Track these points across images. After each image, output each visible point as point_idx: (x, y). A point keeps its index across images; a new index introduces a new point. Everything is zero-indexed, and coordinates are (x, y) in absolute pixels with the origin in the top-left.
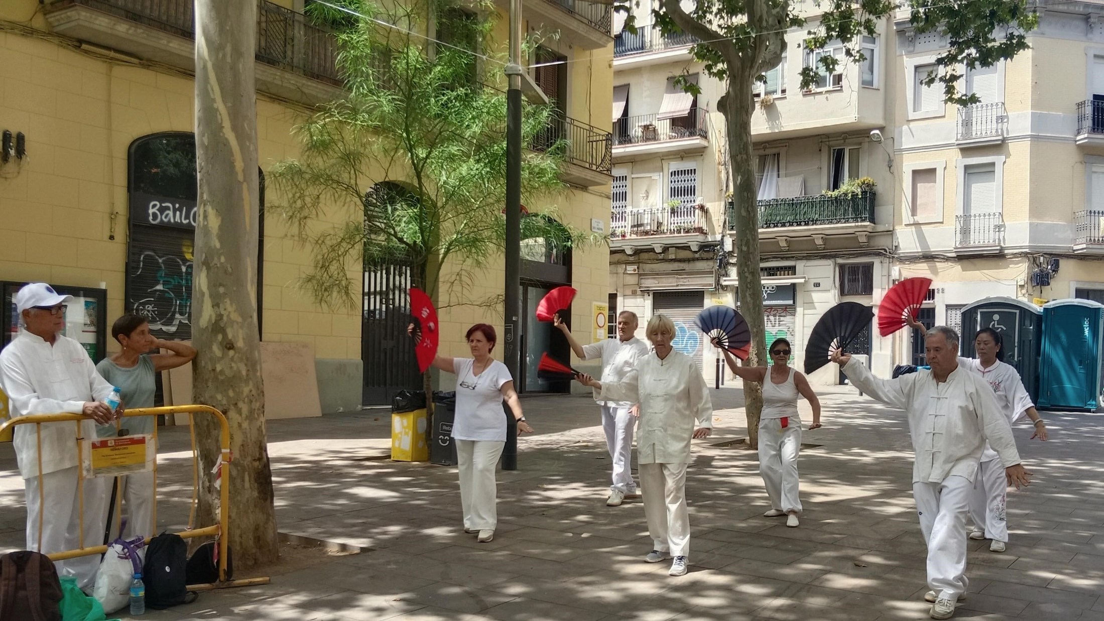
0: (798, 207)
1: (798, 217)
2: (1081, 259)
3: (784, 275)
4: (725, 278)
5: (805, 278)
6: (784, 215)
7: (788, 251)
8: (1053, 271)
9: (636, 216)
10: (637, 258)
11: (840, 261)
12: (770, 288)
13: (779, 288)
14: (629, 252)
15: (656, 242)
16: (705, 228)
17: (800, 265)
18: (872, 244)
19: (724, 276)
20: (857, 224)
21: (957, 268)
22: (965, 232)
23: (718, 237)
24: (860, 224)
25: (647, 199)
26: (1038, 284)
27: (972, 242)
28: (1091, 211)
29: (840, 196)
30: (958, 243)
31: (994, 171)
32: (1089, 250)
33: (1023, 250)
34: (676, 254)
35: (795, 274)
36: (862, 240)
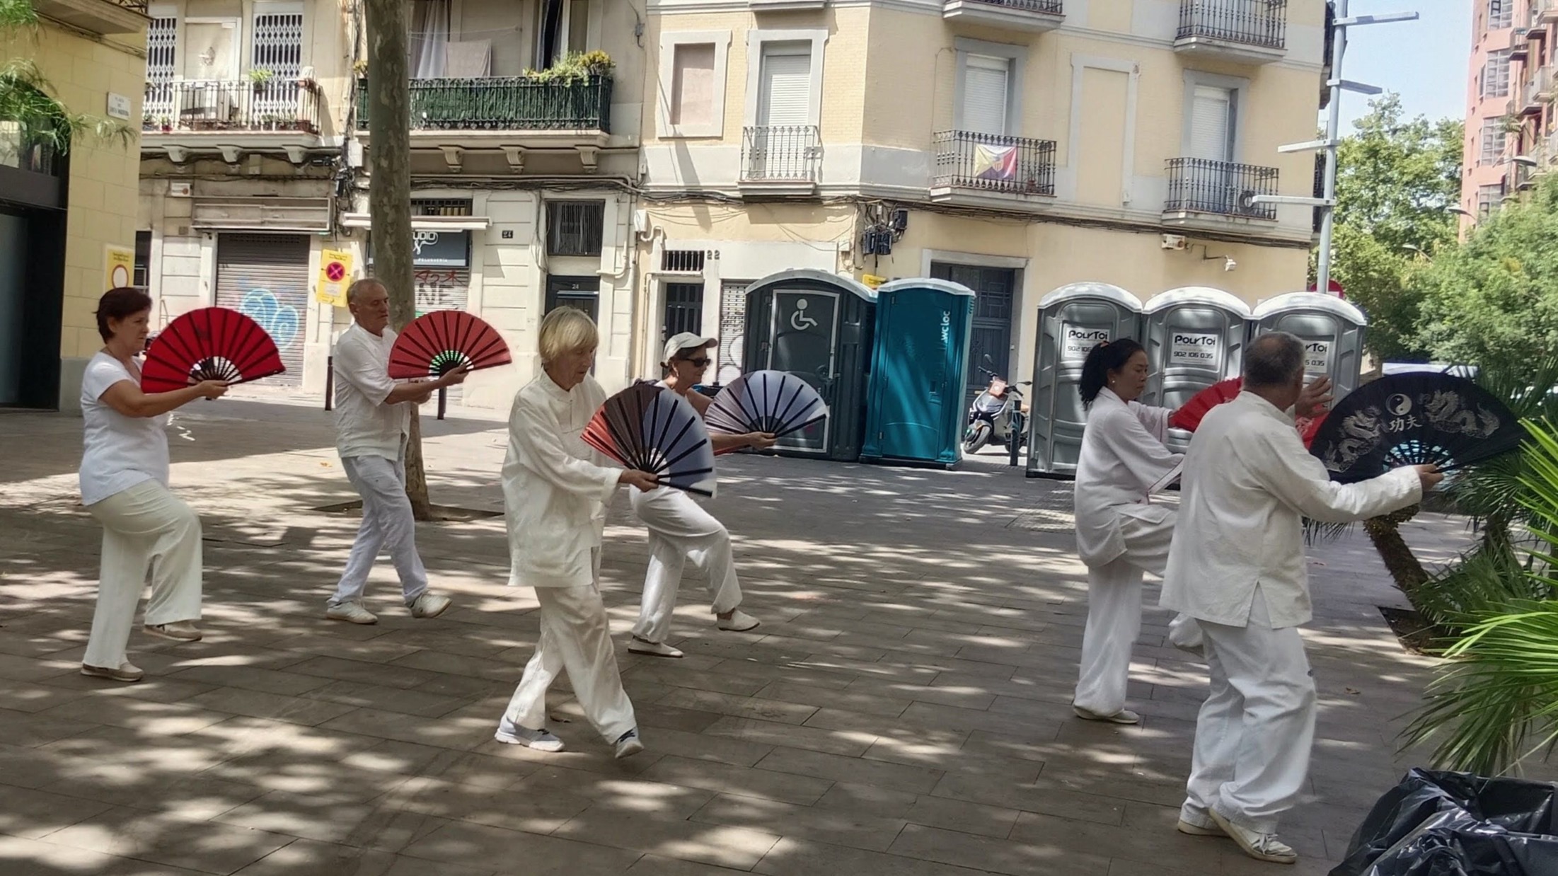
0: (481, 95)
1: (479, 114)
2: (943, 213)
3: (452, 214)
4: (347, 214)
5: (487, 221)
6: (455, 108)
7: (461, 172)
8: (897, 230)
9: (191, 94)
10: (190, 169)
11: (549, 195)
12: (427, 237)
13: (444, 237)
14: (176, 157)
15: (227, 143)
16: (314, 121)
17: (480, 199)
18: (603, 169)
19: (346, 210)
20: (579, 132)
21: (741, 218)
22: (758, 155)
23: (338, 141)
24: (584, 132)
25: (211, 63)
26: (871, 251)
27: (768, 174)
28: (961, 134)
29: (553, 81)
30: (745, 175)
31: (810, 55)
32: (956, 199)
33: (851, 193)
34: (261, 165)
35: (471, 214)
36: (588, 159)
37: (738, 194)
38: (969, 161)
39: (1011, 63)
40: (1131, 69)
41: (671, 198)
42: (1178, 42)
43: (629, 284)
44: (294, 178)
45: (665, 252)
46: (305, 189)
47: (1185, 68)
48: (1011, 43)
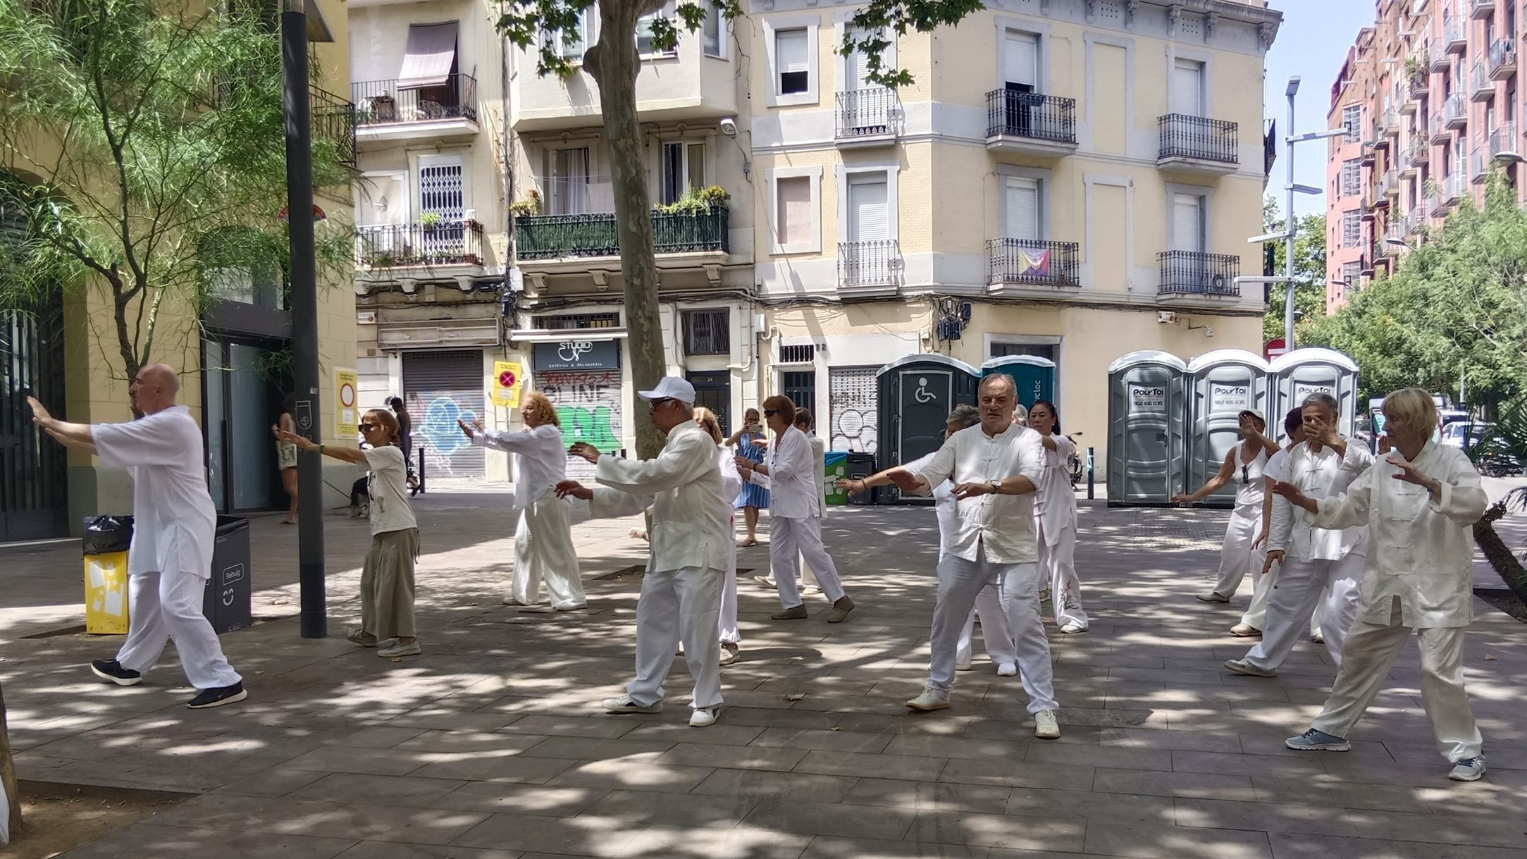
2: (998, 304)
3: (602, 326)
4: (514, 331)
6: (598, 238)
7: (608, 291)
8: (964, 319)
10: (373, 300)
11: (683, 306)
12: (583, 346)
13: (596, 344)
14: (361, 291)
15: (406, 277)
16: (479, 255)
18: (726, 282)
19: (512, 327)
21: (842, 316)
22: (852, 266)
23: (501, 271)
24: (709, 253)
25: (385, 210)
26: (946, 337)
27: (860, 281)
28: (1007, 240)
29: (681, 212)
30: (842, 281)
31: (886, 183)
32: (1007, 292)
33: (927, 292)
34: (436, 294)
35: (618, 325)
36: (713, 275)
37: (837, 298)
38: (1015, 262)
39: (1039, 182)
40: (1127, 184)
41: (785, 303)
42: (1160, 162)
43: (755, 376)
44: (465, 303)
45: (781, 348)
46: (475, 311)
47: (1166, 182)
48: (1039, 167)
